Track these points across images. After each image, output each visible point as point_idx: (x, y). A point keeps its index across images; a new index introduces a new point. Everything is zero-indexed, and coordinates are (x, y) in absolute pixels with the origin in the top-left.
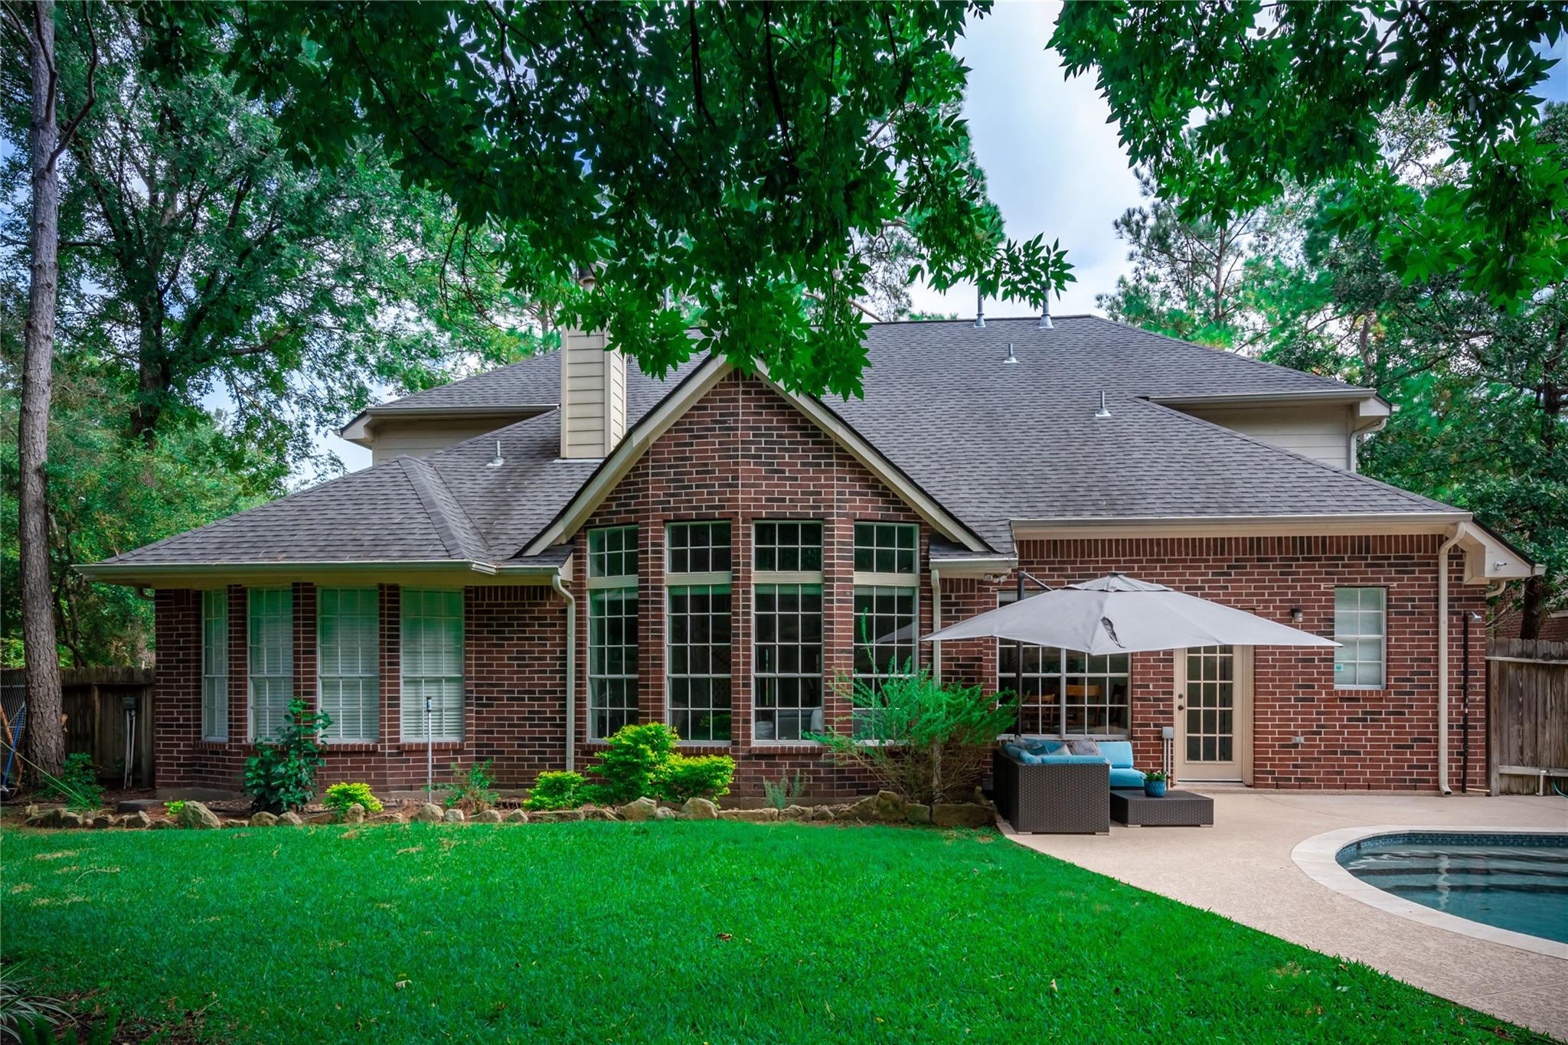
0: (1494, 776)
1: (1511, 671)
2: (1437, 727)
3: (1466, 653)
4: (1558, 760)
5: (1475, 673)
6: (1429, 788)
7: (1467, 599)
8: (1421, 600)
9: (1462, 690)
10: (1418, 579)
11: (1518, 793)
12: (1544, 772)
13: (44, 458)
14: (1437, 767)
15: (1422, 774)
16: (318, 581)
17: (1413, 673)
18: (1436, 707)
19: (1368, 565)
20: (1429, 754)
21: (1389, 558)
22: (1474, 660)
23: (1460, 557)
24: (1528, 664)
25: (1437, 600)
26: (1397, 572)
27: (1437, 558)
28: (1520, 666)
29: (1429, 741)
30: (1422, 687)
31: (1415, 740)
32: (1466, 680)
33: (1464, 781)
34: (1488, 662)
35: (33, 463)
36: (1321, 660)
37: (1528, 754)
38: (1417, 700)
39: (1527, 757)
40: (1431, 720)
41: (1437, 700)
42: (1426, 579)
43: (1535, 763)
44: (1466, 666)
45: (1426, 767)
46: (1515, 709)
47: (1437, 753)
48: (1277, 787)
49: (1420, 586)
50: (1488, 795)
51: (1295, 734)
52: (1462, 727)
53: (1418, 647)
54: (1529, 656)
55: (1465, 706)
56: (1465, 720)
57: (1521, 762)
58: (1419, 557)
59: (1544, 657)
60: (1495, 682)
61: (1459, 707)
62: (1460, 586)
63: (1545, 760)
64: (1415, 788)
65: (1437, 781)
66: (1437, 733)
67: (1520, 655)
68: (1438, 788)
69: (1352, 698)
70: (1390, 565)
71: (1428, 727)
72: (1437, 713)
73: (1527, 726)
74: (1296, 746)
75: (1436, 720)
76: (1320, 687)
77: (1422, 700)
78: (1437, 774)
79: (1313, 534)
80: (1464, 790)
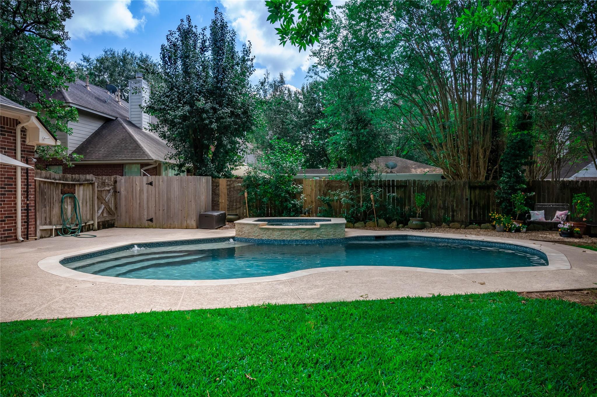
0: (38, 231)
1: (42, 185)
2: (16, 210)
3: (27, 176)
4: (57, 221)
5: (31, 185)
6: (12, 240)
7: (28, 151)
8: (8, 149)
9: (26, 193)
10: (7, 139)
11: (45, 237)
12: (54, 227)
14: (16, 229)
15: (9, 233)
17: (5, 185)
18: (15, 201)
20: (12, 223)
22: (30, 179)
23: (24, 132)
24: (48, 182)
25: (15, 150)
27: (15, 130)
28: (45, 182)
29: (12, 217)
30: (9, 191)
31: (6, 217)
32: (28, 188)
33: (27, 235)
34: (35, 180)
37: (48, 220)
38: (7, 198)
39: (48, 222)
40: (13, 207)
41: (16, 198)
42: (10, 139)
43: (50, 224)
44: (27, 182)
45: (11, 230)
47: (16, 223)
49: (8, 142)
50: (36, 239)
52: (26, 209)
53: (7, 172)
54: (48, 179)
55: (27, 200)
56: (28, 207)
57: (45, 224)
58: (7, 128)
59: (53, 179)
60: (38, 190)
61: (24, 200)
62: (24, 145)
63: (53, 223)
64: (6, 241)
65: (16, 236)
66: (16, 213)
67: (46, 178)
68: (16, 239)
71: (12, 210)
72: (16, 204)
73: (47, 208)
75: (15, 207)
77: (9, 198)
78: (16, 233)
80: (28, 239)
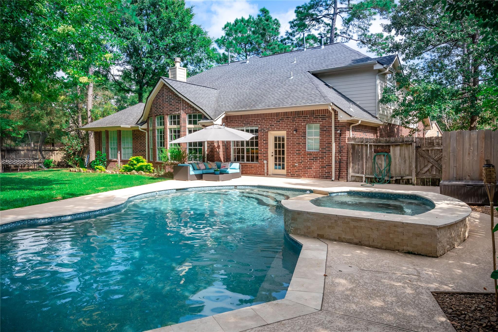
0: (349, 176)
1: (356, 147)
2: (332, 162)
3: (340, 141)
5: (343, 147)
7: (341, 126)
8: (328, 127)
9: (339, 152)
10: (327, 121)
12: (364, 176)
13: (91, 108)
14: (332, 173)
15: (328, 175)
16: (108, 130)
17: (326, 147)
18: (332, 156)
19: (314, 118)
20: (330, 169)
21: (319, 116)
22: (343, 143)
25: (332, 127)
26: (322, 119)
27: (332, 115)
29: (330, 166)
30: (328, 151)
32: (340, 149)
33: (339, 177)
35: (89, 109)
36: (302, 144)
38: (327, 154)
40: (331, 160)
42: (330, 121)
44: (340, 145)
45: (329, 173)
46: (358, 157)
47: (332, 169)
48: (292, 176)
49: (327, 123)
50: (347, 181)
51: (296, 163)
53: (327, 140)
55: (340, 156)
56: (340, 160)
58: (328, 115)
61: (338, 156)
62: (339, 123)
64: (327, 178)
65: (331, 177)
66: (332, 164)
68: (331, 179)
69: (310, 154)
70: (320, 118)
71: (330, 162)
72: (332, 158)
74: (296, 166)
76: (302, 151)
77: (329, 155)
78: (331, 175)
79: (300, 110)
80: (339, 180)
